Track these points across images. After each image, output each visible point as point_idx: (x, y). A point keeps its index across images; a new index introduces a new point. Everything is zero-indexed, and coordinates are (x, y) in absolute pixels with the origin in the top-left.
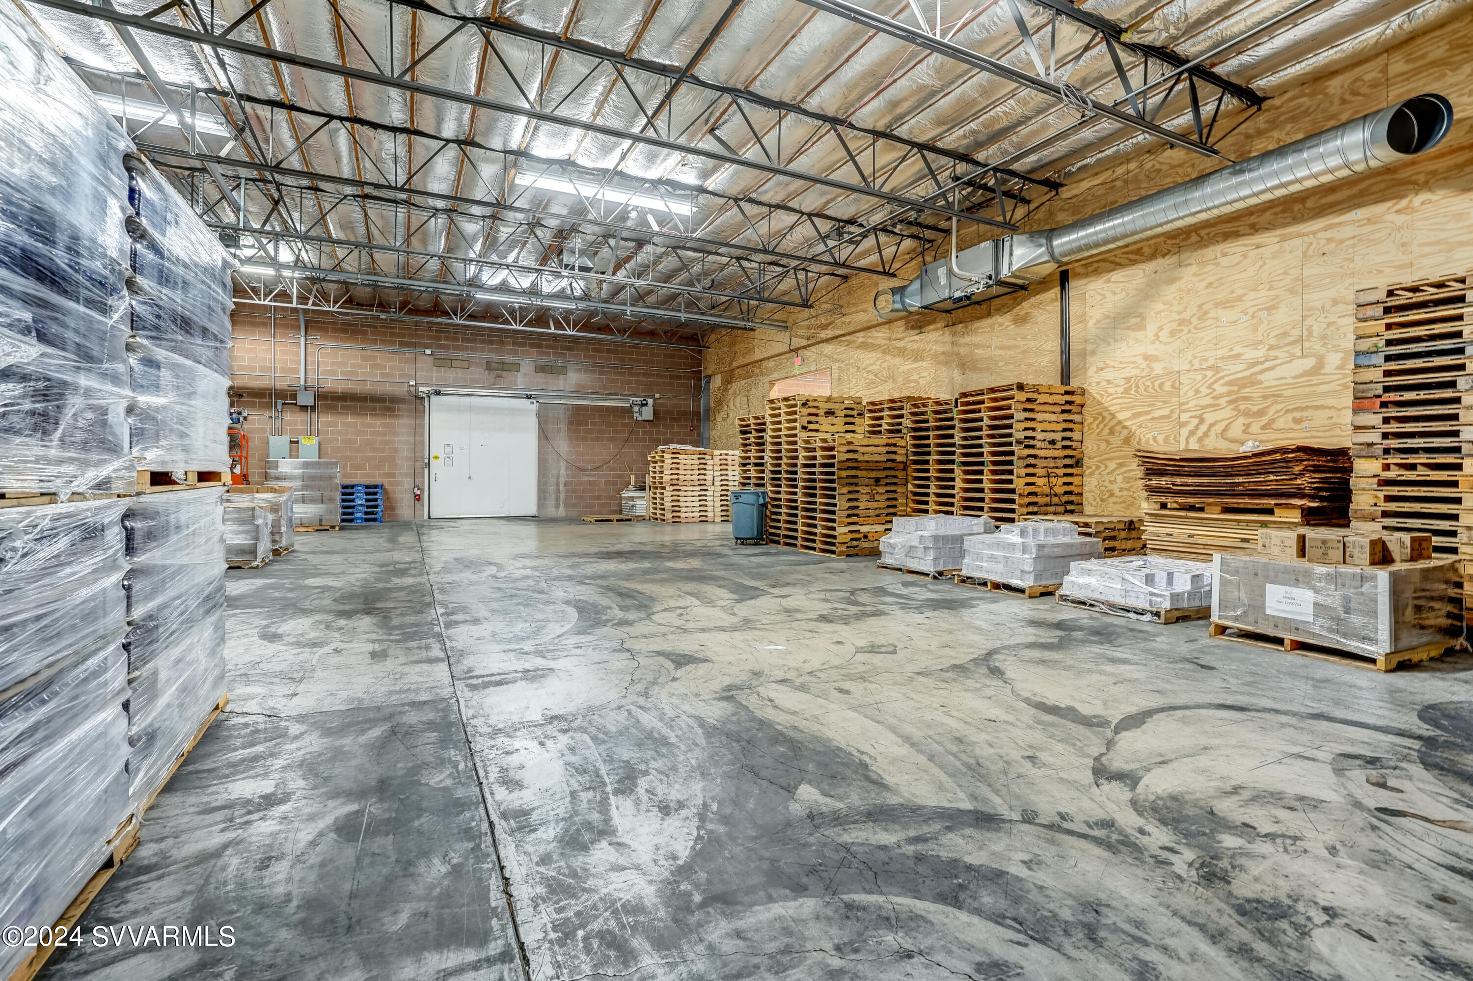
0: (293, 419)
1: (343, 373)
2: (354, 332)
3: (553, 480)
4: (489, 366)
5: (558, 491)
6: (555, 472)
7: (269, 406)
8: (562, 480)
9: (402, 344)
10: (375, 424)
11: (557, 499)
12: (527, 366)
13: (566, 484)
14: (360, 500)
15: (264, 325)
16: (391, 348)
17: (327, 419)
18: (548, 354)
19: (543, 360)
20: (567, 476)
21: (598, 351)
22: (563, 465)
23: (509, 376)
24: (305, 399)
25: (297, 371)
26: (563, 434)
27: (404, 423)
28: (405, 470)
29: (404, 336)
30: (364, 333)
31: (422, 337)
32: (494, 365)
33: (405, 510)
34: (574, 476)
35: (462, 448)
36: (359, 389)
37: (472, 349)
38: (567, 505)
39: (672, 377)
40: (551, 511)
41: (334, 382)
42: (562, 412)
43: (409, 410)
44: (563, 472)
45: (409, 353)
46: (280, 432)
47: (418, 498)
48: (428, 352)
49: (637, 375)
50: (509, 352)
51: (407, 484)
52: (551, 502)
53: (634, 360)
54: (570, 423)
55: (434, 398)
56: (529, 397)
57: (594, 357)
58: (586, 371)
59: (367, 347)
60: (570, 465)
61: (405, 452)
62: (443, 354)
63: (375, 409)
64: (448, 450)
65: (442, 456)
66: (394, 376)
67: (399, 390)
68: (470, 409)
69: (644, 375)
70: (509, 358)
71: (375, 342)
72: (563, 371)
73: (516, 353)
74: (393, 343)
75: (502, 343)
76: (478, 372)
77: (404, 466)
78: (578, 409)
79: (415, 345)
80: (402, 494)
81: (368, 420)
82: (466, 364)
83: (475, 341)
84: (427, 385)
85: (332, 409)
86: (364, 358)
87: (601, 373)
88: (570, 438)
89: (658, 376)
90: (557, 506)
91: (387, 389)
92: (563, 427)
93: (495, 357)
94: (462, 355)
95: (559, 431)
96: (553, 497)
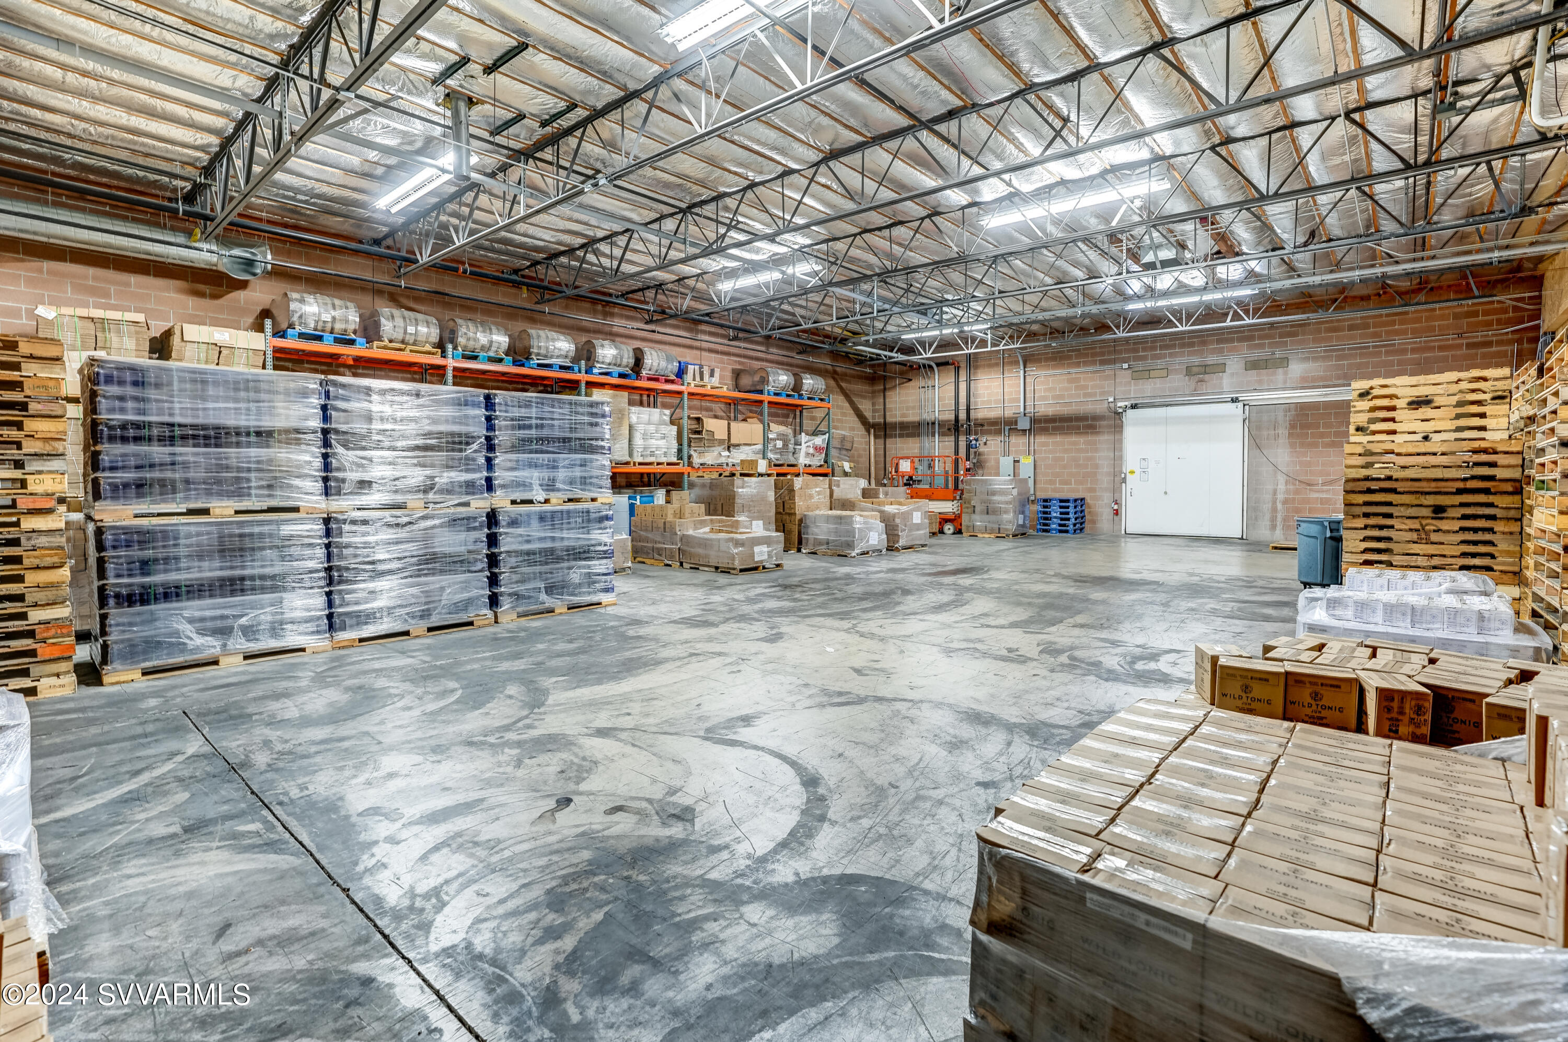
0: (1018, 442)
1: (1054, 397)
2: (1061, 358)
3: (1268, 497)
4: (1189, 372)
5: (1274, 510)
6: (1270, 487)
7: (998, 432)
8: (1280, 497)
9: (1103, 363)
10: (1081, 441)
11: (1273, 520)
12: (1234, 364)
13: (1285, 502)
14: (1055, 512)
15: (997, 365)
16: (1091, 369)
17: (1041, 439)
18: (1262, 346)
19: (1257, 354)
20: (1287, 491)
21: (1335, 330)
22: (1281, 479)
23: (1213, 379)
24: (1024, 424)
25: (1018, 400)
26: (1283, 440)
27: (1104, 439)
28: (1105, 485)
29: (1103, 354)
30: (1070, 357)
31: (1120, 352)
32: (1195, 370)
33: (1104, 522)
34: (1297, 492)
35: (1157, 462)
36: (1065, 410)
37: (1171, 355)
38: (1286, 528)
39: (1470, 346)
40: (1263, 533)
41: (1045, 407)
42: (1280, 414)
43: (1109, 426)
44: (1281, 487)
45: (1108, 370)
46: (1006, 453)
47: (1117, 513)
48: (1125, 366)
49: (1404, 351)
50: (1213, 352)
51: (1107, 498)
52: (1265, 522)
53: (1397, 333)
54: (1293, 426)
55: (1130, 412)
56: (1235, 400)
57: (1330, 339)
58: (1315, 359)
59: (1073, 370)
60: (1291, 479)
61: (1105, 468)
62: (1140, 365)
63: (1078, 428)
64: (1144, 464)
65: (1138, 471)
66: (1095, 394)
67: (1100, 408)
68: (1166, 421)
69: (1414, 350)
70: (1211, 359)
71: (1078, 365)
72: (1284, 362)
73: (1220, 351)
74: (1094, 363)
75: (1204, 343)
76: (1178, 381)
77: (1105, 481)
78: (1303, 409)
79: (1114, 362)
80: (1101, 507)
81: (1074, 439)
82: (1164, 373)
83: (1174, 346)
84: (1123, 400)
85: (1044, 431)
86: (1070, 381)
87: (1339, 358)
88: (1292, 445)
89: (1441, 348)
90: (1273, 527)
91: (1089, 408)
92: (1283, 432)
93: (1196, 360)
94: (1160, 363)
95: (1277, 437)
96: (1268, 516)
